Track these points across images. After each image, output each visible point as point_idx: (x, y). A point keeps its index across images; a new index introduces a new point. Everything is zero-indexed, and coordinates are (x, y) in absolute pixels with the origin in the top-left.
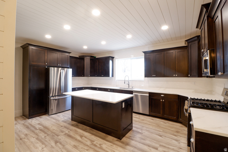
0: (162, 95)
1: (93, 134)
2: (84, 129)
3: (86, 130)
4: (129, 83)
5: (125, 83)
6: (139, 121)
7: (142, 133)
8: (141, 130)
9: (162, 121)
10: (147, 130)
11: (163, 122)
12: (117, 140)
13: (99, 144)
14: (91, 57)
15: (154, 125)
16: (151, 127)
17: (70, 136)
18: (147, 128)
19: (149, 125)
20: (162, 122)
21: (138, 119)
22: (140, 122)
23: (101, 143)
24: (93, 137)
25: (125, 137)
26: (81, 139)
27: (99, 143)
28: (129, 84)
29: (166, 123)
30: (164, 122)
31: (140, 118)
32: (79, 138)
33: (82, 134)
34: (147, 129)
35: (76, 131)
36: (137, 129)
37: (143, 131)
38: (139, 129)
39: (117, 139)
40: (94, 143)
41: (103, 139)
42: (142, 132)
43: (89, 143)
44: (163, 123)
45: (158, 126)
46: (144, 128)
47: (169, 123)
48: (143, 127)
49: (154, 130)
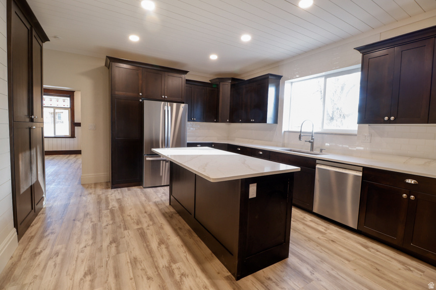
0: (409, 181)
1: (186, 244)
2: (177, 228)
3: (179, 231)
4: (312, 139)
5: (300, 138)
6: (320, 241)
7: (311, 280)
8: (311, 269)
9: (396, 259)
10: (330, 275)
11: (400, 262)
12: (227, 278)
13: (182, 271)
14: (233, 79)
15: (365, 264)
16: (349, 268)
17: (143, 235)
18: (334, 267)
19: (347, 262)
20: (395, 263)
21: (320, 236)
22: (319, 244)
23: (187, 272)
24: (181, 252)
25: (253, 276)
26: (156, 248)
27: (184, 269)
28: (312, 143)
29: (410, 270)
30: (403, 264)
31: (325, 234)
32: (154, 244)
33: (165, 238)
34: (333, 273)
35: (161, 228)
36: (300, 262)
37: (317, 275)
38: (308, 263)
39: (230, 274)
40: (174, 266)
41: (199, 262)
42: (311, 277)
43: (163, 262)
44: (400, 266)
45: (378, 271)
46: (325, 267)
47: (423, 272)
48: (323, 260)
49: (356, 280)
